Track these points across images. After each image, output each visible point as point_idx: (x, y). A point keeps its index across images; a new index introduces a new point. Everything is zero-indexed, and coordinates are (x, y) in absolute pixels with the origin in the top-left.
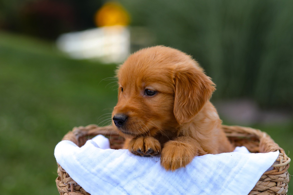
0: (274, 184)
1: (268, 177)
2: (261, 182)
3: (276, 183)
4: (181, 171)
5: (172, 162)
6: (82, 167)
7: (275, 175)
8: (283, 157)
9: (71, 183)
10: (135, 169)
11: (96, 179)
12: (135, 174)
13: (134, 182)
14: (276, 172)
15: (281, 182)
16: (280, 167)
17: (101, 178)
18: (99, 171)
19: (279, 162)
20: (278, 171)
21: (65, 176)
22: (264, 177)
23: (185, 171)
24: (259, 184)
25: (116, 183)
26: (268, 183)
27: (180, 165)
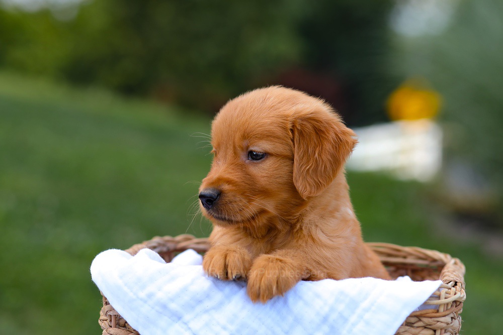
0: (431, 332)
1: (420, 320)
2: (407, 328)
3: (435, 331)
4: (280, 304)
5: (260, 288)
6: (126, 289)
7: (431, 318)
8: (446, 290)
9: (111, 313)
10: (208, 296)
11: (145, 309)
12: (208, 304)
13: (205, 317)
14: (433, 312)
15: (441, 329)
16: (440, 305)
17: (153, 308)
18: (150, 296)
19: (439, 297)
20: (438, 311)
21: (104, 303)
22: (413, 320)
23: (286, 302)
24: (403, 330)
25: (177, 317)
26: (419, 329)
27: (272, 294)
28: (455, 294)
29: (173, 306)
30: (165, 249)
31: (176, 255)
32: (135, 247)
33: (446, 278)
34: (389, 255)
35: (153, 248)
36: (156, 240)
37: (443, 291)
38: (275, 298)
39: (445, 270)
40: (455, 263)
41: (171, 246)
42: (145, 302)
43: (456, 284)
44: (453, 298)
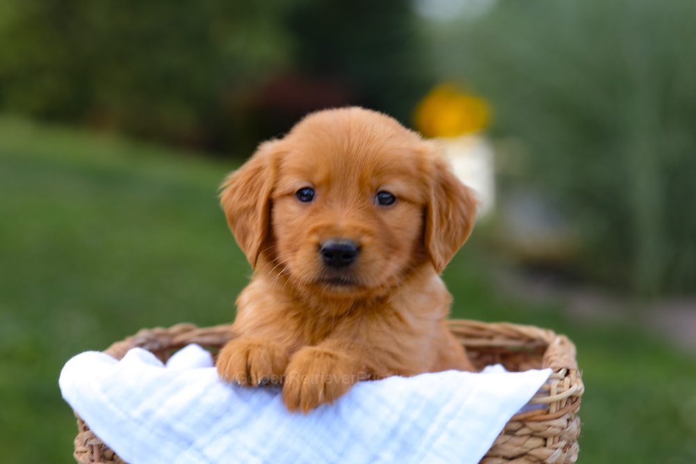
0: (540, 442)
1: (524, 426)
2: (508, 437)
3: (545, 439)
4: (329, 415)
5: (300, 393)
6: (112, 407)
7: (540, 421)
8: (557, 382)
9: (93, 442)
10: (228, 410)
11: (141, 433)
12: (228, 421)
13: (226, 440)
14: (542, 414)
15: (554, 437)
16: (550, 404)
17: (152, 431)
18: (147, 414)
19: (548, 393)
20: (548, 412)
21: (80, 428)
22: (515, 426)
23: (337, 412)
24: (501, 441)
25: (187, 442)
26: (523, 439)
27: (317, 401)
28: (570, 387)
29: (180, 427)
30: (156, 346)
31: (172, 354)
32: (117, 346)
33: (553, 364)
34: (469, 336)
35: (141, 345)
36: (143, 334)
37: (555, 384)
38: (322, 407)
39: (550, 353)
40: (562, 343)
41: (165, 341)
42: (141, 423)
43: (568, 373)
44: (567, 393)
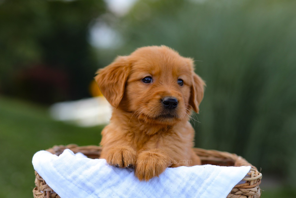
0: (246, 197)
1: (239, 190)
2: (232, 195)
3: (248, 197)
4: (155, 181)
5: (145, 172)
6: (58, 174)
7: (246, 188)
8: (254, 172)
9: (47, 190)
10: (110, 178)
11: (71, 186)
12: (110, 182)
13: (109, 191)
14: (247, 185)
15: (251, 196)
16: (251, 181)
17: (76, 185)
18: (75, 178)
19: (250, 176)
20: (250, 185)
22: (235, 190)
23: (158, 181)
24: (229, 196)
25: (91, 191)
26: (239, 196)
27: (153, 175)
28: (259, 174)
29: (89, 184)
42: (71, 182)
44: (258, 177)
